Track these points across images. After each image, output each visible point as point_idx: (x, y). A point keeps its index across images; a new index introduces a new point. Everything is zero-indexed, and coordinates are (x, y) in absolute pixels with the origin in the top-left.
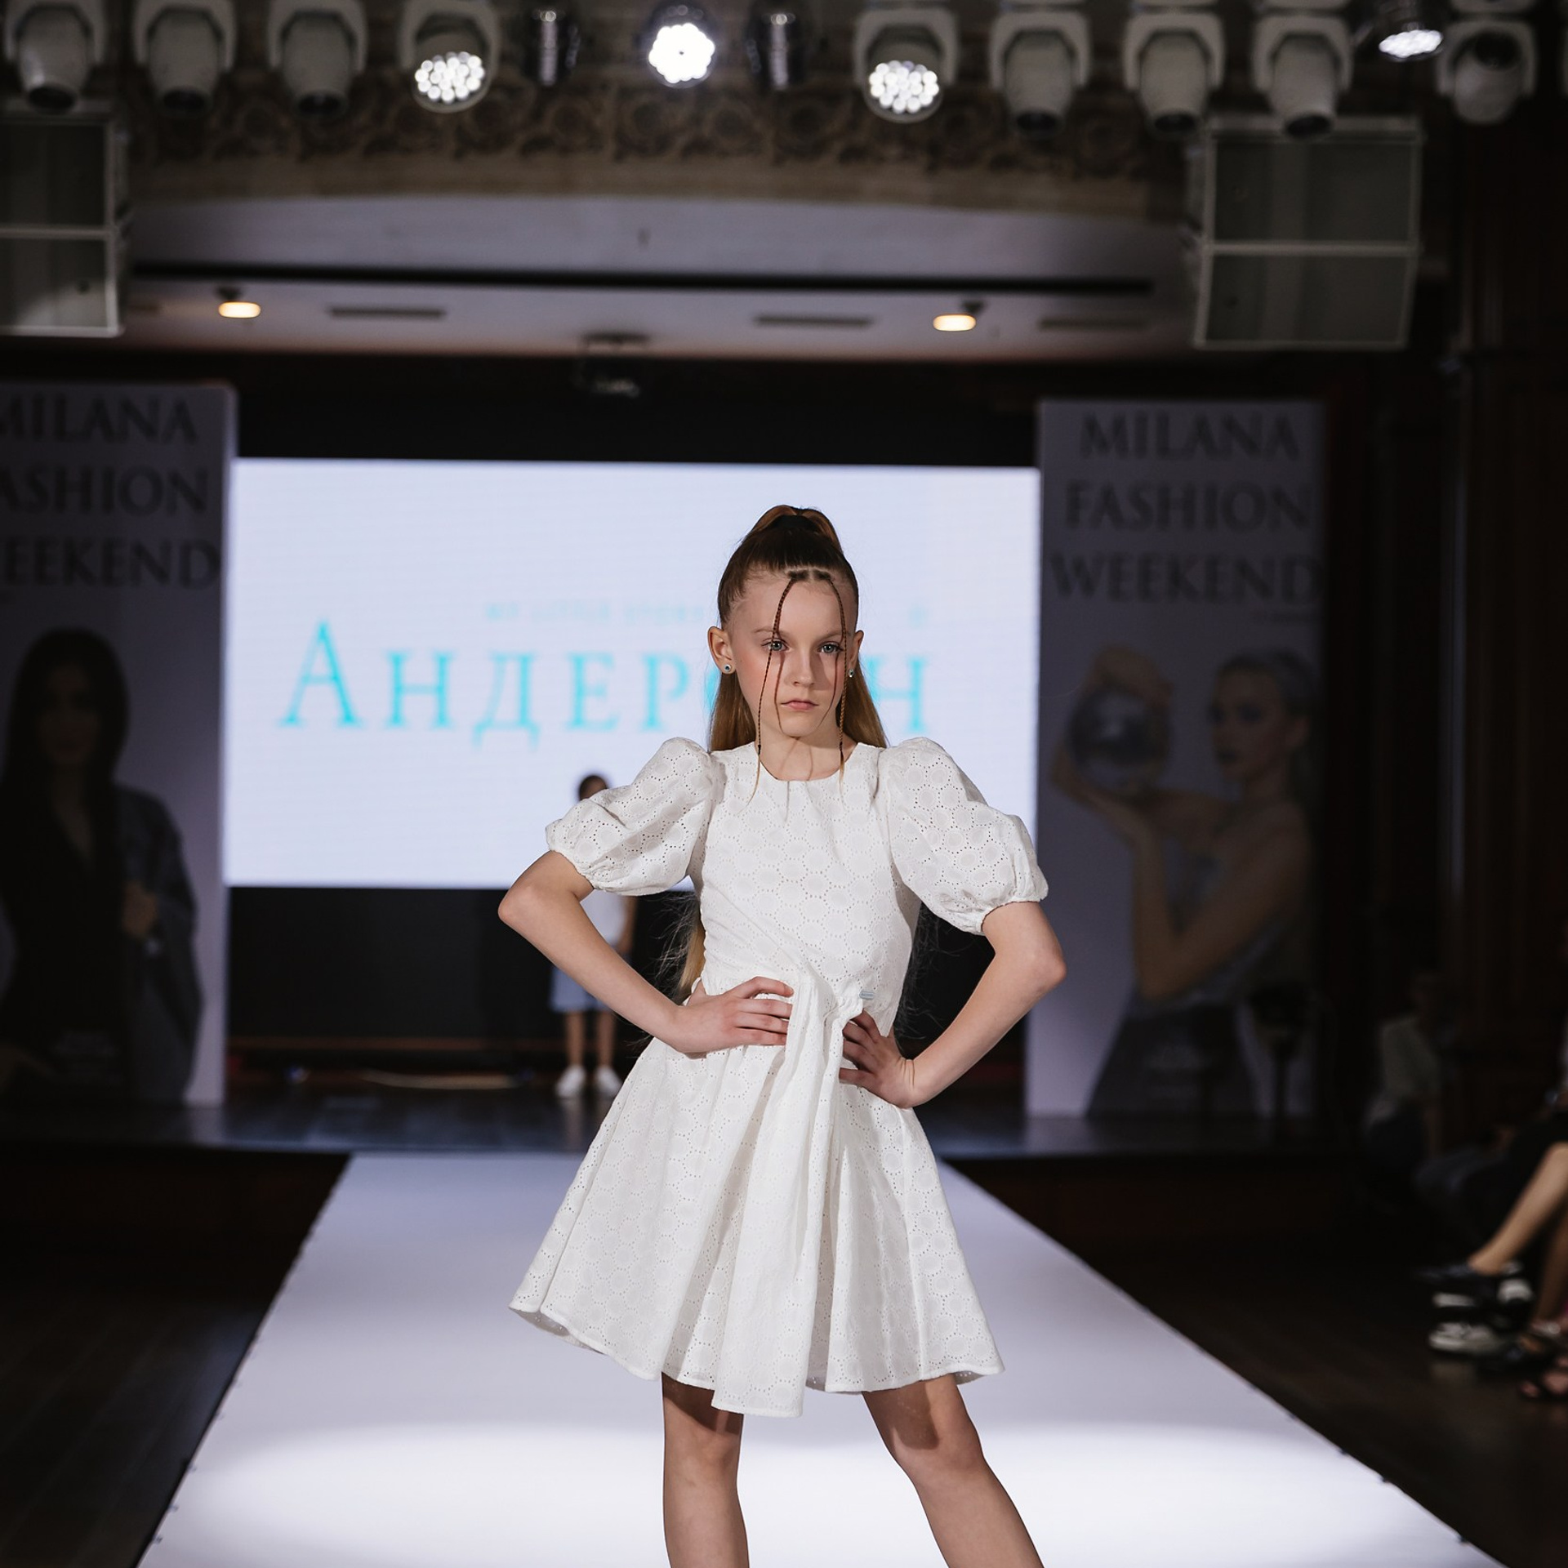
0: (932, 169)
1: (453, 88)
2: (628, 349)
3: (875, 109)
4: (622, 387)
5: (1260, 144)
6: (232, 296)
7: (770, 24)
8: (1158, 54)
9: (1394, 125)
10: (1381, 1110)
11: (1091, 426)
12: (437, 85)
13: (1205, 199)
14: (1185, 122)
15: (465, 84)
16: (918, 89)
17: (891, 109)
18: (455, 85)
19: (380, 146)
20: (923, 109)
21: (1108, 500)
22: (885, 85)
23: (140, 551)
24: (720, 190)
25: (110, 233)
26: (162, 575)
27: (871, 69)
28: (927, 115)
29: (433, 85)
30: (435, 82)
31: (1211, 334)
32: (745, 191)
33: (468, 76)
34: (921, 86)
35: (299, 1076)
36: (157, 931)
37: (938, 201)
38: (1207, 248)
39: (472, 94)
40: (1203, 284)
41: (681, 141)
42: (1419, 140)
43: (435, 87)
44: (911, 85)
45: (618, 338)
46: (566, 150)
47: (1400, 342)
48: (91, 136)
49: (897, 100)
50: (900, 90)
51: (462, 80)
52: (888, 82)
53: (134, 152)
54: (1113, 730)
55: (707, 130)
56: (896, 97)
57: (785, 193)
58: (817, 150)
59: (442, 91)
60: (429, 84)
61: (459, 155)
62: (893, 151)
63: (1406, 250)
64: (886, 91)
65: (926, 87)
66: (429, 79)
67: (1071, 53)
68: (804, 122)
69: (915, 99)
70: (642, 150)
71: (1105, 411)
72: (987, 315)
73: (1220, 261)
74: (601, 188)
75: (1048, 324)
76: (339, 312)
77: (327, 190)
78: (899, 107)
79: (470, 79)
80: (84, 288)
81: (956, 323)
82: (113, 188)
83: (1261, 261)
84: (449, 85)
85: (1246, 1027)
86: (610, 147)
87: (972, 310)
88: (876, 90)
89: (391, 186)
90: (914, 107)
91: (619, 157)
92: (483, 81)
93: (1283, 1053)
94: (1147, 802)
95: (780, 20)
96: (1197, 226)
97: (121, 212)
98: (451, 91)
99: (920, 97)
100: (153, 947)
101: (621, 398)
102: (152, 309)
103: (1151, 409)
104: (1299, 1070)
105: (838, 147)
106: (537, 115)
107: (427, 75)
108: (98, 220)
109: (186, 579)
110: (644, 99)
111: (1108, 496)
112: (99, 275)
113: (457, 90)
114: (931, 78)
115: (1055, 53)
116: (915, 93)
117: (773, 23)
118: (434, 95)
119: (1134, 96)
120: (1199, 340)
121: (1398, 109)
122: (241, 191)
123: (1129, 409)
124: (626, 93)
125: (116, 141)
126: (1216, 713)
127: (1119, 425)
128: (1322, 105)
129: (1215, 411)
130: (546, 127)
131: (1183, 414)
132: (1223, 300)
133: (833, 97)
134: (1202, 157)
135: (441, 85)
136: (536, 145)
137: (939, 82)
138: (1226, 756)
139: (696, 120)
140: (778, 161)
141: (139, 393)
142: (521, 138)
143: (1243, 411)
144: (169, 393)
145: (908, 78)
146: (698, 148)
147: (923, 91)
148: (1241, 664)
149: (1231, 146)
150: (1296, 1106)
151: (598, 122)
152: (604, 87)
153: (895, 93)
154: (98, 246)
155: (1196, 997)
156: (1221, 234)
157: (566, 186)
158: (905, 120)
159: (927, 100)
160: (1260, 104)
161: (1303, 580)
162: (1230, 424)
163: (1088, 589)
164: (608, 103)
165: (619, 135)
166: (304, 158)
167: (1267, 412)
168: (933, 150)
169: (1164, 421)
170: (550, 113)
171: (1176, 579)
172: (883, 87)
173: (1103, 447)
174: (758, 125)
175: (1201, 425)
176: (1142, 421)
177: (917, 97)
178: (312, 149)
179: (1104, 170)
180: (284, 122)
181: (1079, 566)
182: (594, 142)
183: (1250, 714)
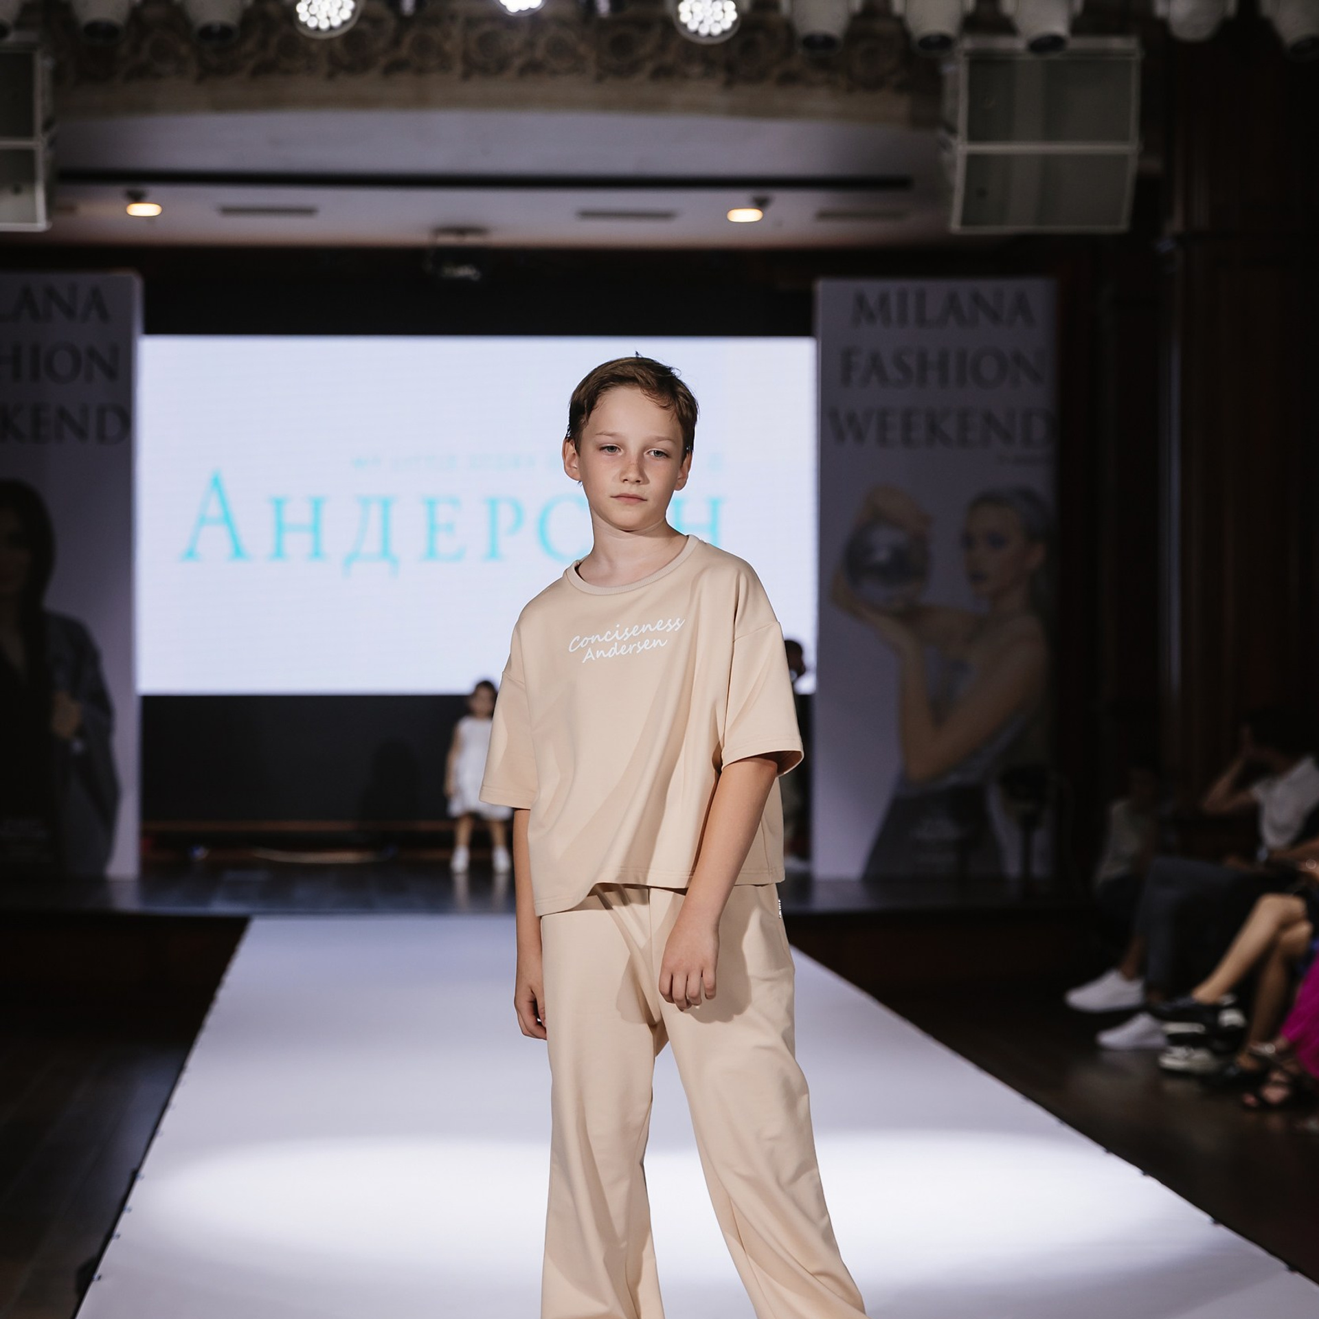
0: (729, 84)
1: (328, 18)
2: (471, 240)
3: (683, 32)
4: (466, 272)
5: (1005, 61)
6: (137, 198)
9: (1117, 43)
10: (1109, 870)
11: (861, 301)
12: (314, 15)
13: (959, 106)
14: (944, 42)
15: (338, 14)
16: (720, 16)
17: (696, 32)
18: (330, 15)
19: (265, 69)
20: (724, 32)
21: (876, 363)
22: (692, 12)
23: (63, 414)
24: (551, 103)
25: (38, 144)
26: (81, 433)
28: (727, 37)
29: (312, 15)
30: (313, 13)
31: (965, 221)
32: (571, 104)
33: (341, 8)
34: (722, 13)
35: (200, 853)
36: (81, 732)
37: (733, 111)
38: (962, 148)
39: (344, 23)
40: (958, 178)
41: (518, 62)
42: (1138, 57)
43: (313, 18)
44: (713, 12)
45: (461, 231)
46: (421, 71)
47: (1123, 226)
48: (22, 62)
49: (702, 25)
50: (704, 17)
51: (336, 11)
52: (694, 10)
53: (57, 76)
54: (882, 556)
55: (539, 53)
56: (701, 22)
57: (606, 106)
58: (631, 69)
59: (319, 20)
60: (307, 15)
61: (331, 76)
62: (696, 69)
63: (1129, 148)
64: (693, 18)
65: (727, 14)
66: (308, 10)
68: (621, 45)
69: (717, 24)
70: (485, 70)
71: (872, 288)
72: (771, 209)
73: (973, 160)
74: (453, 102)
75: (823, 215)
76: (228, 211)
77: (221, 106)
78: (704, 31)
79: (342, 11)
80: (17, 190)
81: (746, 215)
82: (41, 106)
83: (1007, 159)
84: (324, 16)
85: (995, 803)
86: (458, 68)
87: (760, 204)
88: (685, 17)
89: (274, 103)
90: (716, 30)
91: (466, 76)
92: (354, 12)
93: (1028, 824)
94: (911, 616)
96: (952, 130)
97: (47, 125)
98: (327, 21)
99: (722, 22)
100: (78, 746)
101: (465, 281)
102: (71, 209)
103: (911, 286)
104: (1041, 838)
105: (649, 66)
106: (396, 42)
107: (306, 7)
108: (28, 133)
109: (102, 437)
110: (487, 27)
111: (875, 360)
112: (30, 179)
113: (332, 20)
114: (730, 6)
116: (718, 19)
118: (312, 24)
119: (900, 20)
120: (955, 226)
121: (1121, 31)
122: (147, 108)
123: (892, 287)
124: (471, 22)
125: (43, 65)
126: (968, 541)
127: (884, 300)
128: (1060, 27)
129: (964, 288)
130: (404, 51)
131: (937, 290)
132: (976, 192)
133: (644, 25)
134: (956, 71)
135: (318, 16)
136: (396, 67)
137: (737, 10)
138: (976, 577)
139: (530, 45)
140: (600, 79)
141: (61, 281)
142: (383, 61)
143: (987, 287)
144: (86, 280)
145: (711, 6)
146: (533, 68)
147: (724, 17)
148: (988, 499)
149: (981, 62)
150: (1039, 869)
151: (448, 47)
152: (453, 17)
153: (700, 19)
154: (29, 155)
155: (954, 779)
156: (973, 137)
157: (421, 101)
158: (710, 41)
159: (727, 25)
160: (1006, 27)
161: (1039, 429)
162: (977, 298)
163: (860, 437)
164: (456, 30)
165: (466, 58)
166: (200, 79)
167: (1008, 288)
168: (730, 68)
169: (921, 296)
170: (408, 40)
171: (933, 428)
172: (690, 14)
173: (871, 317)
174: (582, 49)
175: (953, 299)
176: (903, 296)
177: (718, 22)
178: (207, 72)
179: (873, 85)
180: (184, 49)
181: (851, 418)
182: (445, 64)
183: (996, 541)
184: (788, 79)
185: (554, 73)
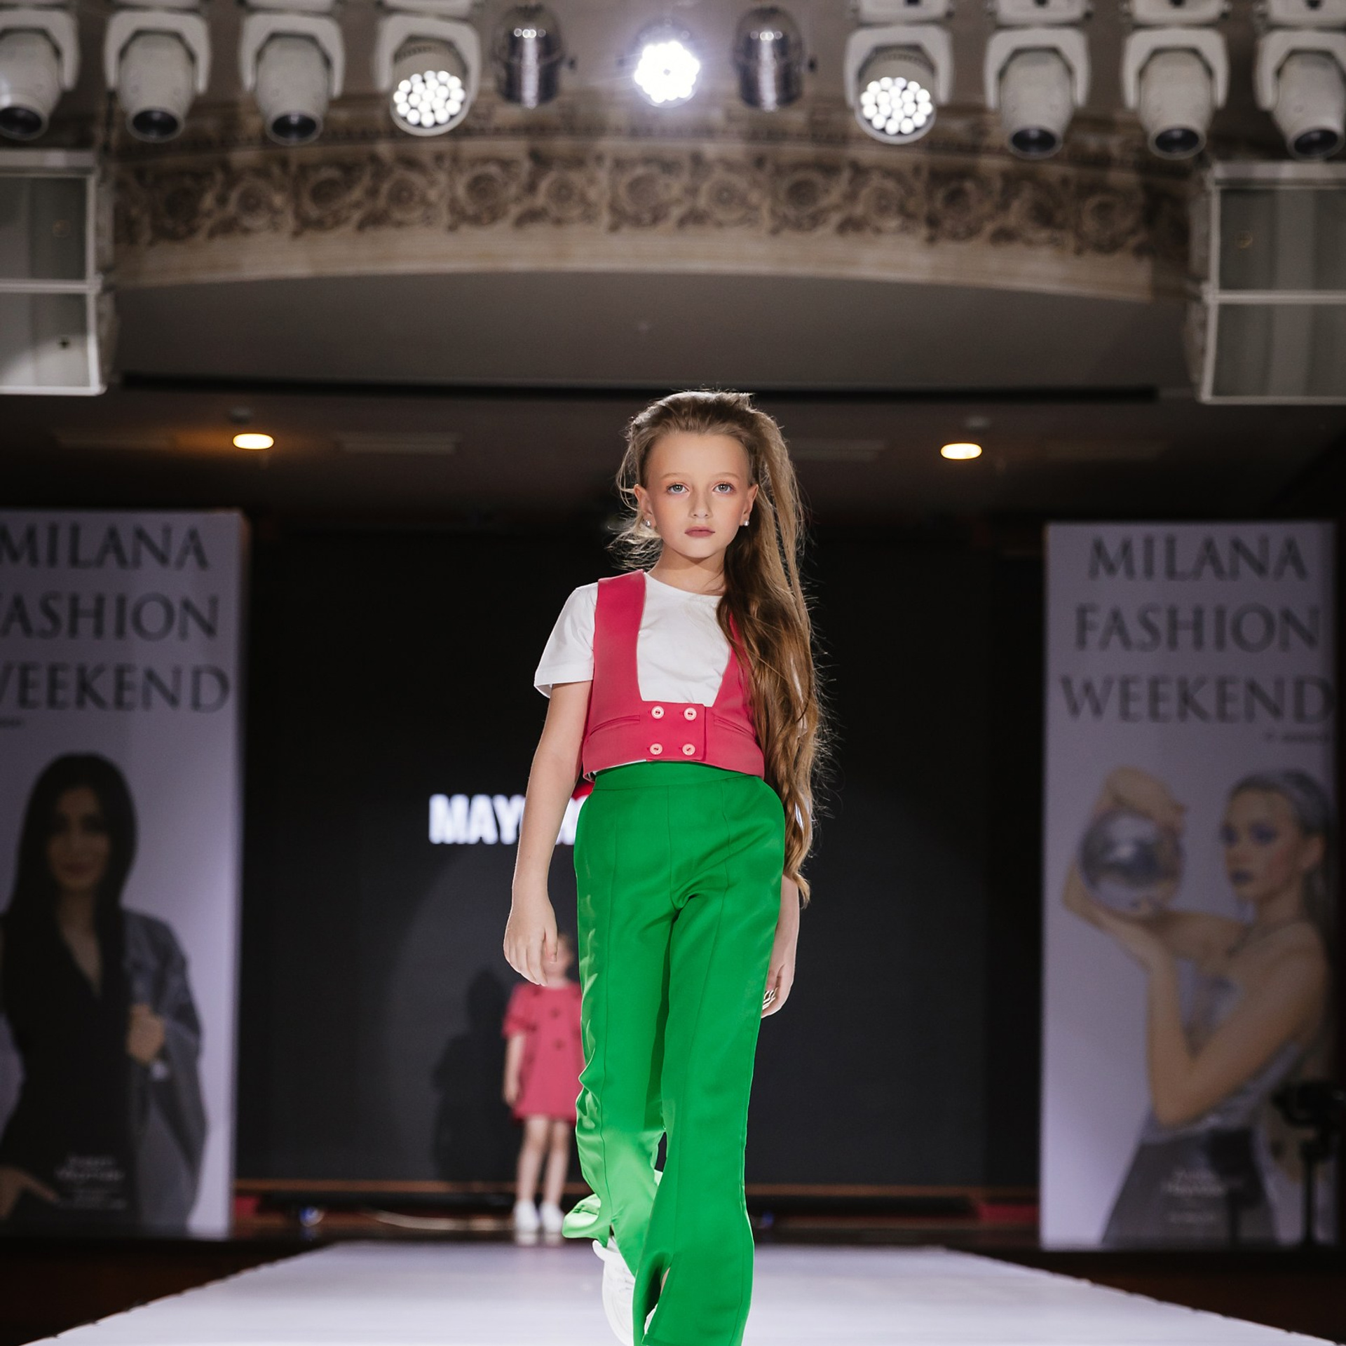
0: (931, 240)
1: (433, 111)
3: (867, 130)
7: (759, 40)
8: (1159, 70)
11: (1099, 548)
12: (415, 107)
13: (1211, 248)
14: (1188, 137)
15: (445, 106)
16: (910, 108)
17: (883, 130)
18: (435, 107)
19: (374, 220)
20: (917, 129)
21: (1117, 622)
22: (876, 105)
23: (152, 677)
26: (171, 698)
27: (862, 88)
28: (920, 135)
29: (412, 107)
30: (414, 104)
31: (1218, 386)
33: (448, 98)
34: (914, 105)
36: (164, 1054)
38: (1214, 297)
39: (452, 117)
40: (1210, 343)
41: (676, 212)
43: (414, 111)
44: (904, 104)
46: (559, 222)
49: (890, 122)
50: (893, 110)
51: (441, 102)
52: (879, 102)
54: (1125, 852)
55: (702, 202)
56: (889, 118)
57: (783, 264)
58: (816, 220)
59: (421, 114)
60: (407, 106)
61: (452, 228)
62: (893, 223)
64: (878, 112)
65: (920, 106)
66: (407, 100)
67: (1069, 70)
68: (801, 193)
69: (908, 120)
70: (637, 222)
71: (1112, 534)
73: (1228, 312)
78: (892, 128)
79: (449, 101)
80: (64, 345)
81: (963, 451)
83: (1268, 312)
84: (428, 107)
85: (1264, 1150)
86: (606, 218)
88: (869, 111)
90: (907, 127)
91: (614, 228)
92: (463, 103)
94: (1160, 923)
95: (767, 37)
96: (1202, 278)
97: (102, 268)
98: (431, 115)
99: (914, 118)
100: (159, 1071)
103: (1159, 531)
105: (836, 218)
106: (531, 188)
107: (405, 96)
108: (78, 274)
109: (197, 703)
110: (640, 171)
111: (1116, 616)
112: (81, 330)
113: (436, 113)
114: (924, 96)
115: (1052, 69)
116: (909, 114)
117: (762, 38)
118: (413, 118)
120: (1207, 393)
123: (1136, 532)
124: (620, 164)
126: (1229, 834)
127: (1126, 547)
128: (1332, 120)
129: (1222, 533)
130: (540, 200)
131: (1189, 540)
134: (1207, 205)
135: (420, 108)
136: (531, 217)
137: (933, 100)
138: (1239, 877)
139: (693, 191)
140: (775, 232)
141: (152, 521)
142: (515, 211)
143: (1250, 533)
144: (182, 522)
145: (900, 97)
146: (694, 218)
147: (917, 110)
148: (1251, 784)
149: (1236, 193)
151: (592, 194)
152: (599, 159)
153: (887, 113)
154: (78, 300)
155: (1211, 1119)
156: (1226, 284)
159: (920, 120)
161: (1314, 700)
162: (1237, 546)
163: (1097, 710)
164: (603, 175)
165: (614, 209)
166: (296, 234)
167: (1276, 533)
168: (933, 222)
169: (1171, 542)
170: (544, 185)
171: (1186, 699)
172: (875, 107)
173: (1111, 569)
174: (754, 197)
175: (1209, 545)
176: (1149, 542)
177: (910, 118)
178: (305, 225)
179: (1108, 247)
180: (278, 200)
181: (1088, 688)
182: (589, 216)
183: (1263, 834)
184: (1004, 236)
185: (720, 224)
